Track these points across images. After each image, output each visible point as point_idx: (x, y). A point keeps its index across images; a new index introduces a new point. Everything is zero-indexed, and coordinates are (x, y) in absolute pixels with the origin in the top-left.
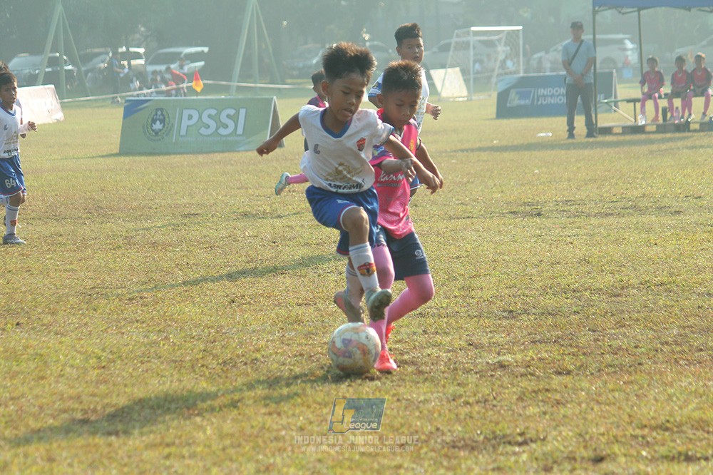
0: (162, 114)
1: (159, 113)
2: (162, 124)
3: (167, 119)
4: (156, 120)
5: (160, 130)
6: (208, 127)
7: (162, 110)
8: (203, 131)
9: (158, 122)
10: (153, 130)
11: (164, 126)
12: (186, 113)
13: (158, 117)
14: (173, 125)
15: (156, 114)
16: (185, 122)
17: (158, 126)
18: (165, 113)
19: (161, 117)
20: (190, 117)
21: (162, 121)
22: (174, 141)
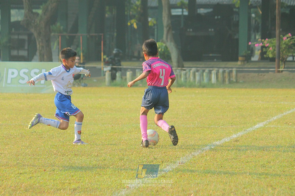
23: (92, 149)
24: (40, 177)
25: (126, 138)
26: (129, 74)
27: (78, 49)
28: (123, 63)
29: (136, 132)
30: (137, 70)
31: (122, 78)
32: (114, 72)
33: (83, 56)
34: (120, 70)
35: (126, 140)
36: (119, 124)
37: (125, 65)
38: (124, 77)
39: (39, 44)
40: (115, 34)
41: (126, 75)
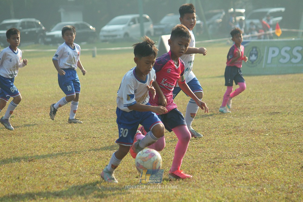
0: (256, 50)
1: (254, 50)
2: (256, 57)
3: (259, 54)
4: (252, 54)
5: (255, 60)
6: (284, 58)
7: (256, 48)
8: (282, 60)
9: (253, 56)
10: (251, 61)
11: (257, 58)
12: (271, 50)
13: (254, 52)
14: (263, 57)
15: (252, 50)
16: (271, 55)
17: (253, 58)
18: (258, 49)
19: (256, 52)
20: (274, 52)
21: (256, 55)
22: (263, 66)
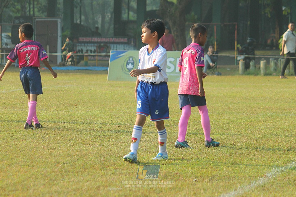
23: (228, 137)
24: (179, 164)
25: (261, 127)
26: (262, 63)
27: (212, 38)
28: (257, 52)
29: (272, 122)
30: (271, 59)
31: (255, 67)
32: (248, 61)
33: (217, 45)
34: (254, 59)
35: (262, 129)
36: (253, 113)
37: (258, 53)
38: (257, 66)
39: (174, 33)
40: (249, 23)
41: (259, 64)
